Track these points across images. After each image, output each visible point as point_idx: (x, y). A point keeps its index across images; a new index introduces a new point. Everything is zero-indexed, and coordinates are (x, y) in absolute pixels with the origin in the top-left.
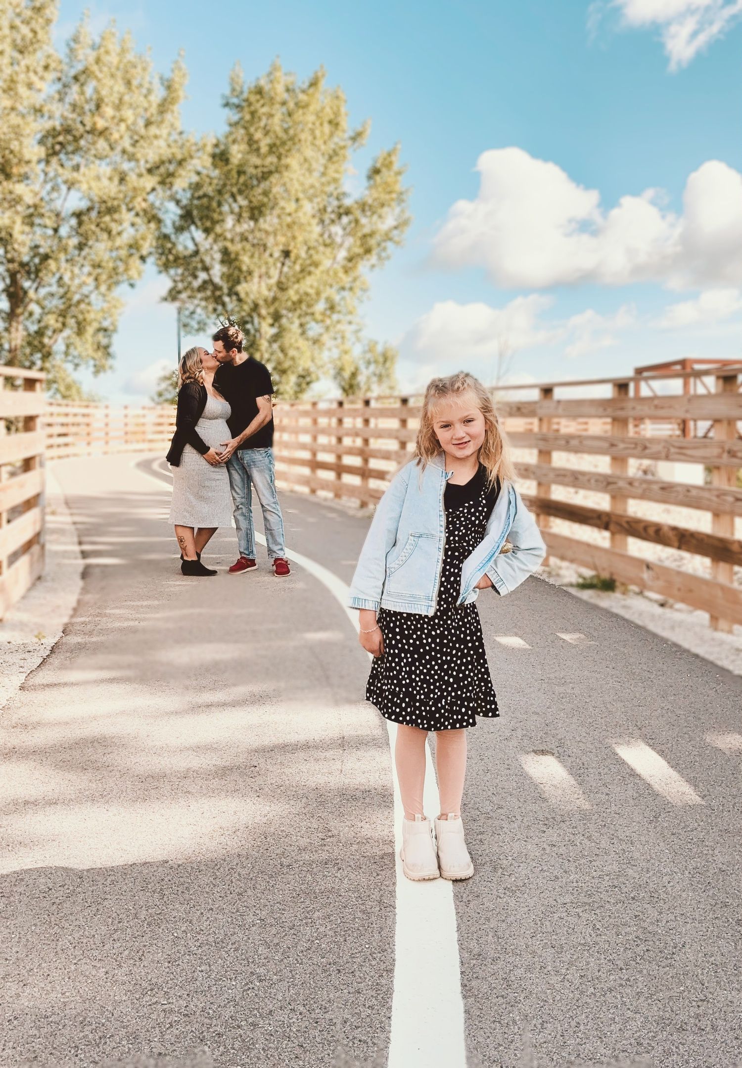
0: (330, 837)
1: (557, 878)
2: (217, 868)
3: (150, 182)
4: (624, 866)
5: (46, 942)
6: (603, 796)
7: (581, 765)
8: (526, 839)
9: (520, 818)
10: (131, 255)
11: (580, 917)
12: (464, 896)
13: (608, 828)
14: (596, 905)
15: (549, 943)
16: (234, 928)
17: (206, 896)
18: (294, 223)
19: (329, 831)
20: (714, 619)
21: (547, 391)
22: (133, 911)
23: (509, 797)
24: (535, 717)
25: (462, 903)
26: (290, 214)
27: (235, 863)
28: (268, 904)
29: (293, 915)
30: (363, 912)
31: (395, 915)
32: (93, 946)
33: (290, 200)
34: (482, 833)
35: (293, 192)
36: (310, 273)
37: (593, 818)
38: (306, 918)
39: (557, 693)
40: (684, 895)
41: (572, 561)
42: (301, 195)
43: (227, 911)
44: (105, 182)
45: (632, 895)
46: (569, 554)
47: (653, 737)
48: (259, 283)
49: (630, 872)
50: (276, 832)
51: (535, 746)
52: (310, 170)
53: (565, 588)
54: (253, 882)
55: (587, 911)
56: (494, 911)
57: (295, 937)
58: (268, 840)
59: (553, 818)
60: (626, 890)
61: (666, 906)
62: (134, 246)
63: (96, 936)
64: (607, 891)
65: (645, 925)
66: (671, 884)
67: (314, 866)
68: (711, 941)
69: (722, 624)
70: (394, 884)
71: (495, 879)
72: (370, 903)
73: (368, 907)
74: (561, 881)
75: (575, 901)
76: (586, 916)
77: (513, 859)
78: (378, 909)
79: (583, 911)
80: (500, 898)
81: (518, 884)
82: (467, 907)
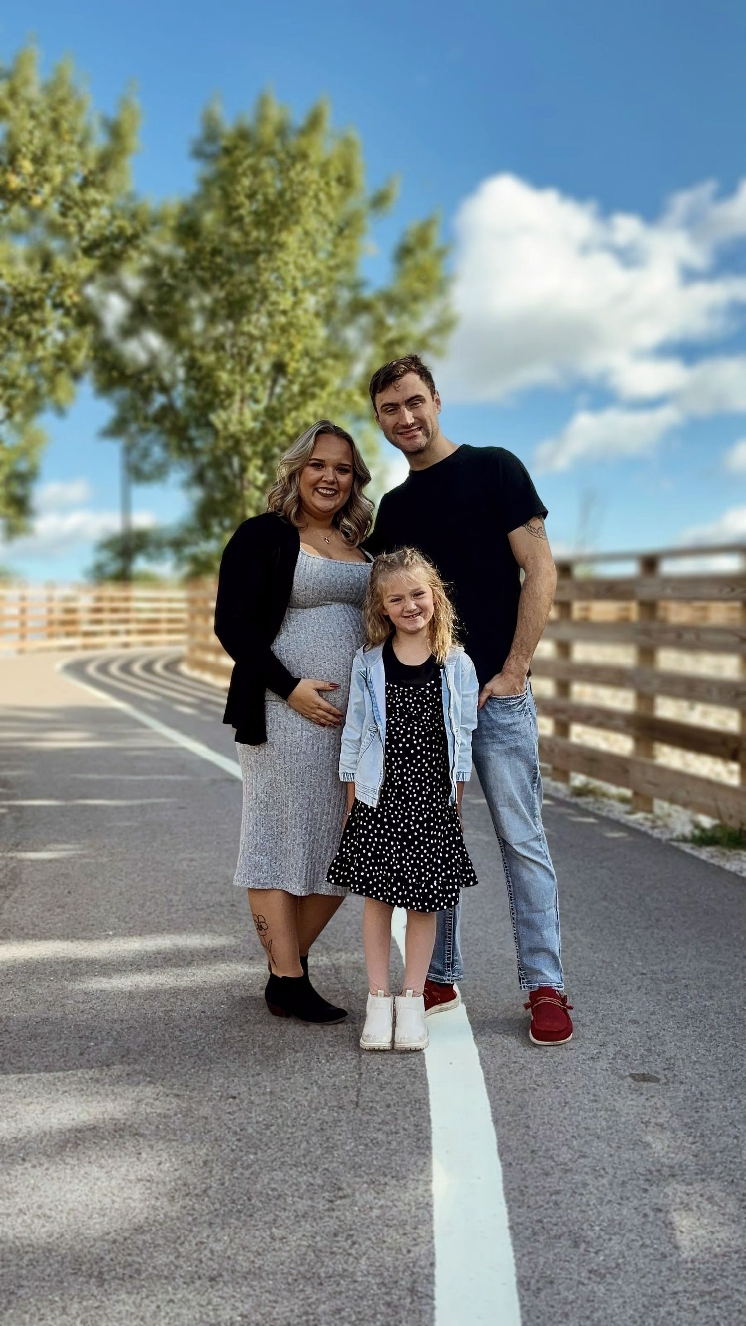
0: (341, 1198)
1: (664, 1256)
2: (179, 1242)
3: (85, 266)
6: (730, 1140)
7: (699, 1096)
8: (620, 1201)
9: (610, 1171)
10: (58, 370)
11: (697, 1312)
12: (533, 1281)
13: (737, 1185)
14: (720, 1295)
18: (291, 324)
19: (340, 1189)
21: (650, 563)
22: (60, 1304)
23: (596, 1140)
24: (632, 1028)
25: (529, 1292)
26: (284, 313)
27: (205, 1235)
28: (252, 1292)
29: (288, 1309)
30: (388, 1304)
31: (433, 1308)
33: (285, 291)
34: (557, 1192)
35: (290, 280)
36: (313, 396)
37: (716, 1170)
38: (306, 1313)
39: (663, 993)
41: (685, 805)
42: (299, 284)
43: (194, 1303)
44: (22, 268)
46: (682, 794)
48: (241, 409)
50: (264, 1191)
51: (633, 1069)
52: (314, 249)
53: (675, 844)
54: (231, 1263)
55: (708, 1304)
56: (574, 1304)
58: (253, 1201)
59: (659, 1171)
62: (63, 356)
64: (736, 1276)
67: (318, 1239)
70: (432, 1265)
71: (576, 1258)
72: (398, 1292)
73: (395, 1297)
74: (671, 1261)
75: (690, 1289)
76: (704, 1309)
77: (602, 1230)
78: (409, 1300)
79: (701, 1304)
80: (583, 1284)
81: (609, 1265)
82: (537, 1297)
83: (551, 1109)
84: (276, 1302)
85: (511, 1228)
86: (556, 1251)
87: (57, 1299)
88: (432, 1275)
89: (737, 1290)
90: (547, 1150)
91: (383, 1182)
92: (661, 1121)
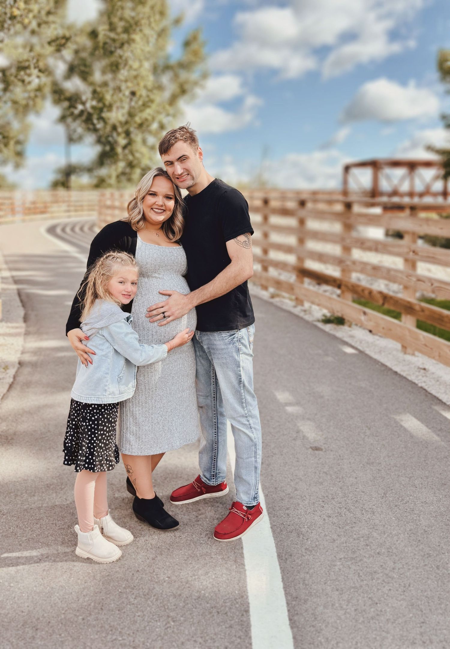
0: (200, 514)
1: (334, 540)
4: (371, 530)
5: (44, 598)
6: (354, 479)
7: (339, 457)
8: (313, 512)
9: (308, 497)
11: (350, 568)
12: (284, 555)
13: (359, 503)
14: (358, 559)
15: (335, 587)
16: (153, 584)
17: (134, 561)
20: (404, 347)
22: (92, 574)
23: (301, 481)
25: (282, 561)
28: (171, 565)
29: (186, 573)
31: (245, 571)
32: (73, 601)
34: (288, 509)
37: (350, 495)
40: (406, 550)
41: (318, 305)
43: (147, 572)
45: (378, 551)
46: (317, 300)
47: (377, 435)
49: (375, 534)
51: (311, 444)
53: (315, 323)
55: (354, 563)
57: (189, 589)
59: (327, 496)
60: (374, 547)
61: (397, 558)
63: (73, 593)
64: (363, 549)
65: (387, 572)
66: (399, 542)
67: (194, 536)
68: (424, 581)
69: (409, 350)
70: (242, 548)
71: (299, 543)
72: (230, 563)
73: (229, 565)
74: (337, 543)
75: (346, 557)
76: (353, 567)
77: (308, 527)
78: (235, 567)
79: (351, 564)
80: (304, 556)
81: (313, 546)
82: (286, 563)
83: (280, 466)
84: (181, 570)
85: (271, 528)
86: (291, 539)
87: (90, 572)
88: (243, 553)
89: (365, 556)
90: (282, 487)
91: (217, 506)
92: (325, 470)
